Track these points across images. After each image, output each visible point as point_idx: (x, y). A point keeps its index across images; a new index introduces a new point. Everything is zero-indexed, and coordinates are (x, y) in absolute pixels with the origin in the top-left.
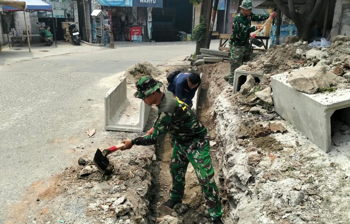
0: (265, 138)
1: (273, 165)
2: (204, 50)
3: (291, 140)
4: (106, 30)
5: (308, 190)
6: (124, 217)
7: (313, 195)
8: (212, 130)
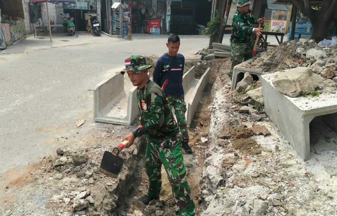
0: (246, 140)
1: (247, 169)
2: (216, 45)
3: (272, 144)
4: (125, 23)
5: (274, 200)
6: (80, 213)
7: (278, 206)
8: (208, 126)
